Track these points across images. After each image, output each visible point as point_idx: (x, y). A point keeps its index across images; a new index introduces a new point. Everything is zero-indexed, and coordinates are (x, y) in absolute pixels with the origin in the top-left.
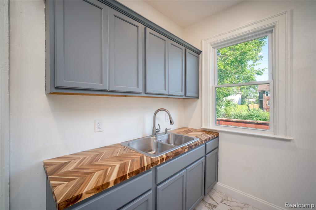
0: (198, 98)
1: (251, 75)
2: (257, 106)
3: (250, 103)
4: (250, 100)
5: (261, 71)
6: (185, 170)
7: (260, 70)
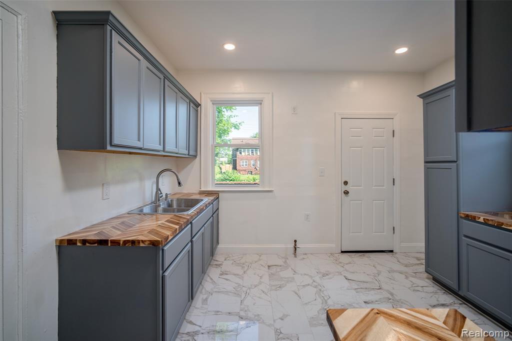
0: (195, 156)
1: (228, 128)
2: (229, 167)
3: (222, 164)
4: (222, 159)
5: (238, 125)
6: (204, 227)
7: (237, 123)
